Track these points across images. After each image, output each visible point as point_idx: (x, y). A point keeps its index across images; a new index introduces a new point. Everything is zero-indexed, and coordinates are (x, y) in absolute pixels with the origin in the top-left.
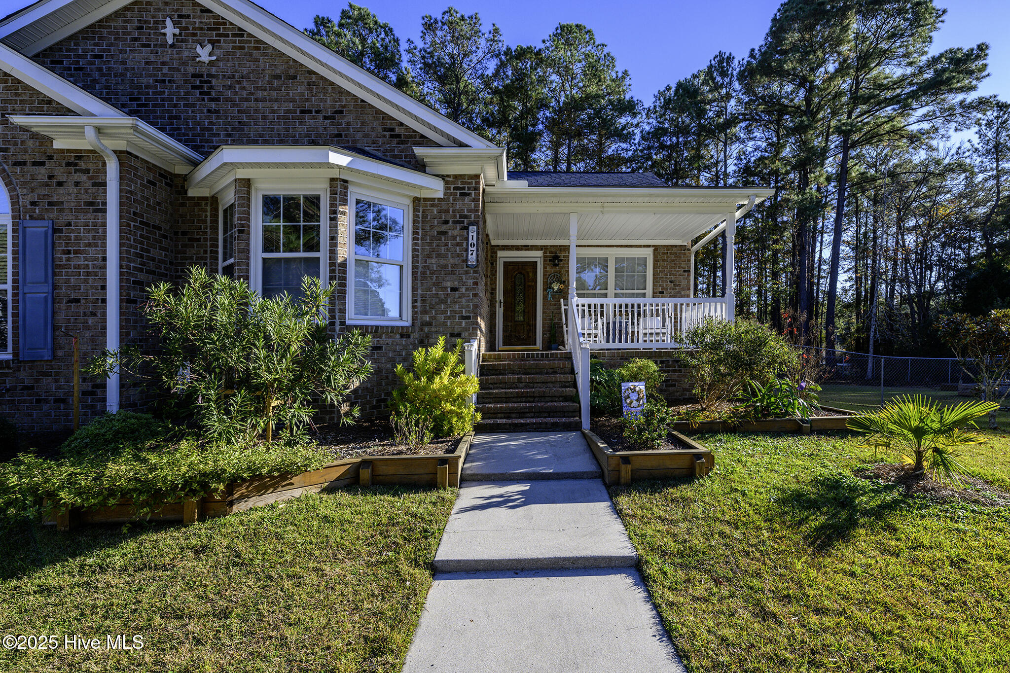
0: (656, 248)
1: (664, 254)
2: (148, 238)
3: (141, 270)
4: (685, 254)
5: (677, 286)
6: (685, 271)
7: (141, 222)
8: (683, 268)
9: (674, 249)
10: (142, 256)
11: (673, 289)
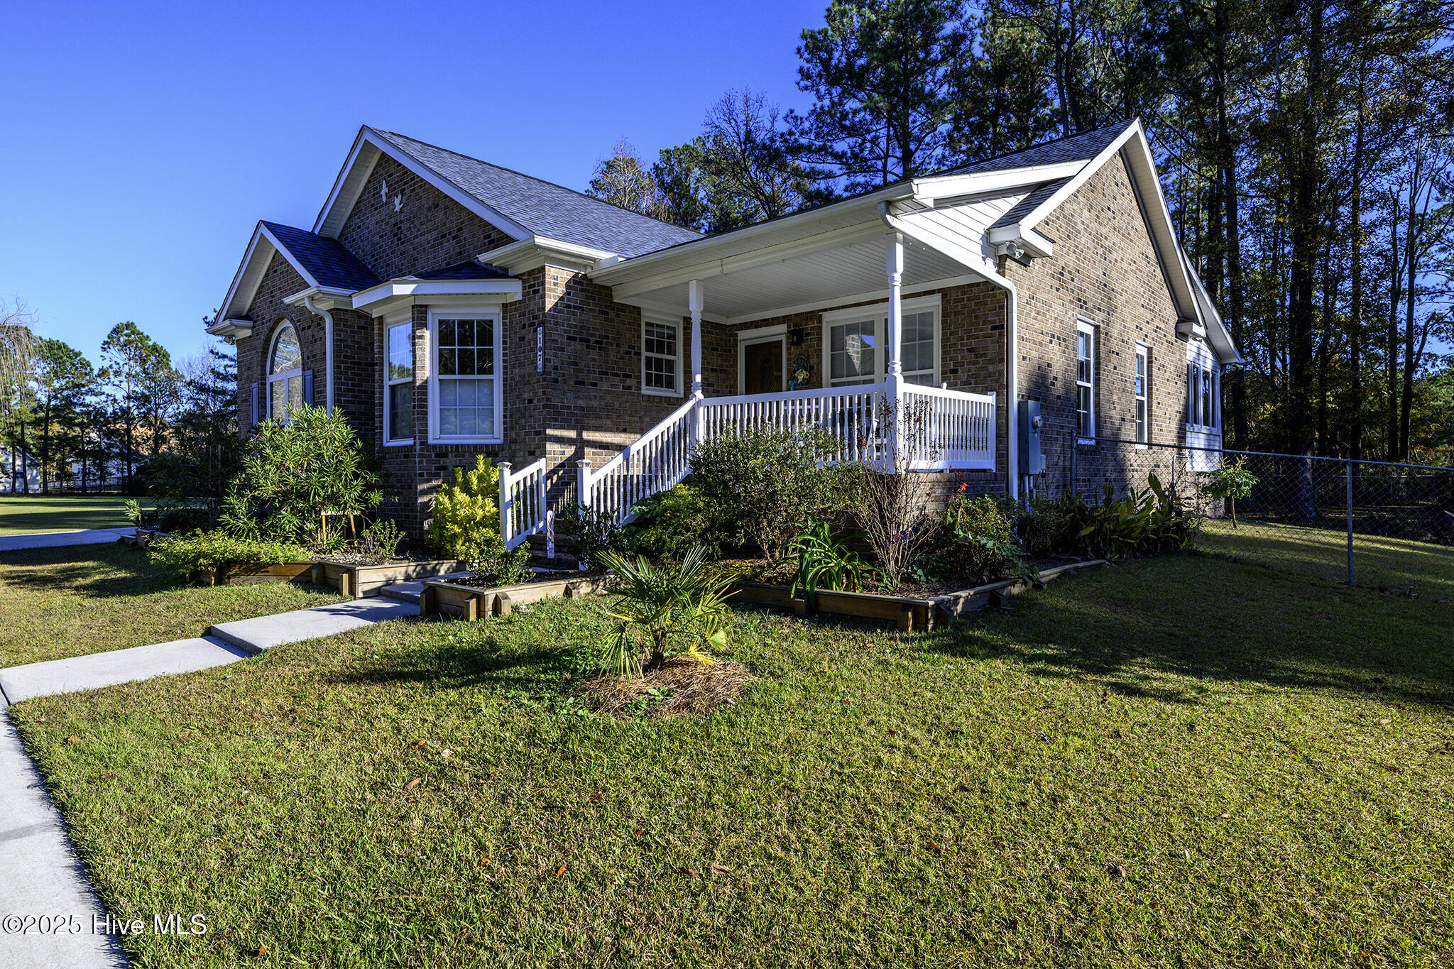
0: (944, 292)
1: (958, 301)
2: (360, 375)
3: (353, 402)
4: (994, 296)
5: (981, 356)
6: (994, 328)
7: (352, 363)
8: (990, 322)
9: (975, 290)
10: (353, 391)
11: (975, 363)
